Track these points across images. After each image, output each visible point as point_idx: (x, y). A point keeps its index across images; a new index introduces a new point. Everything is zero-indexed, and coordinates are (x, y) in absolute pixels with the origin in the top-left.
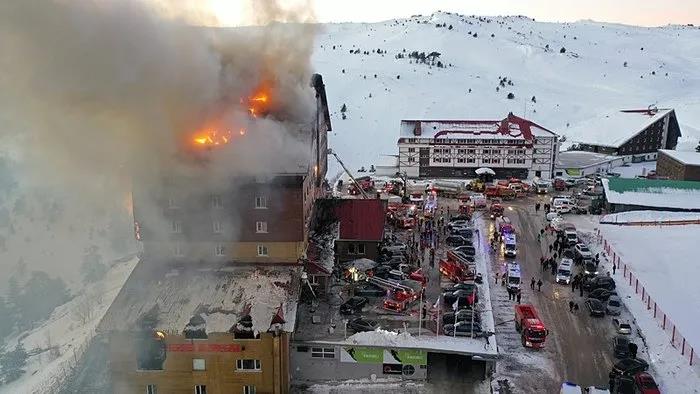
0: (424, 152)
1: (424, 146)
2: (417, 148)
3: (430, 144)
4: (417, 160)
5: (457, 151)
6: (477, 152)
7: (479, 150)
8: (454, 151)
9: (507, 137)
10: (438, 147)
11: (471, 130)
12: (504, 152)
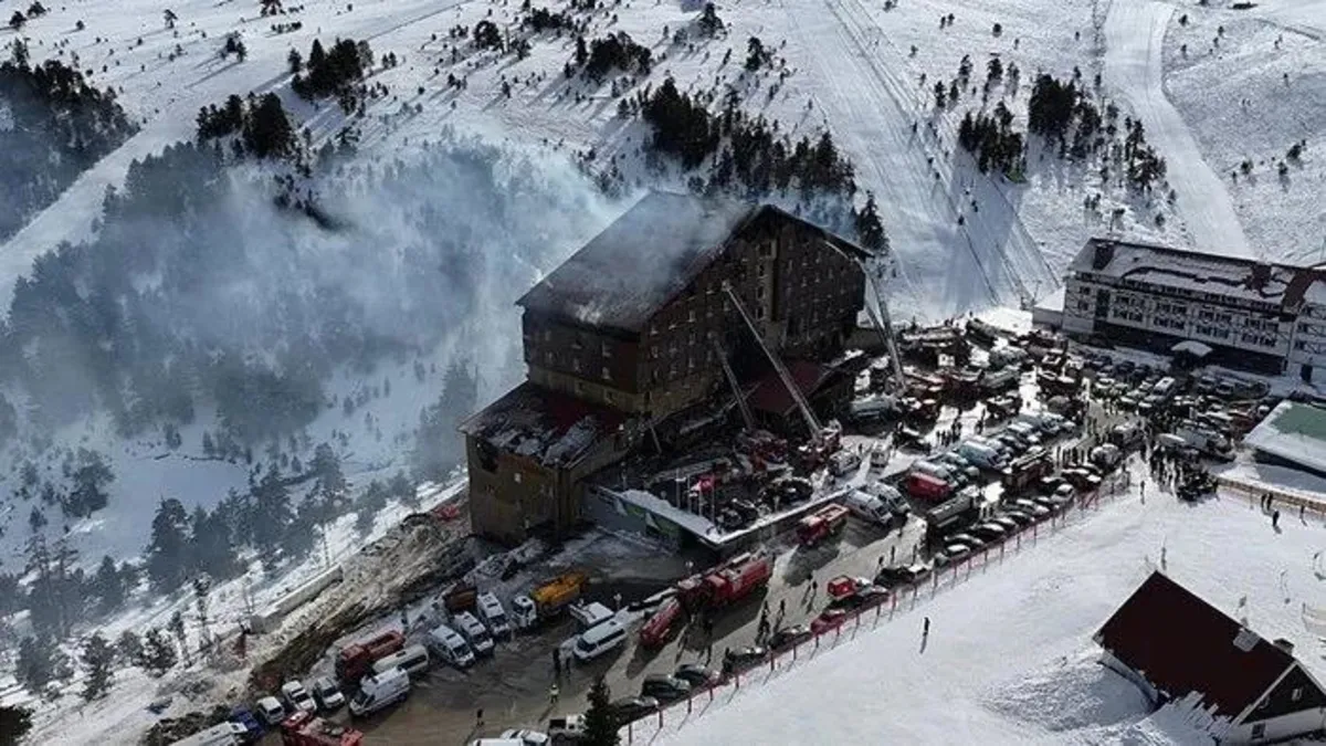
0: (1103, 297)
1: (1105, 288)
2: (1095, 288)
3: (1115, 286)
4: (1092, 308)
5: (1154, 305)
6: (1189, 312)
7: (1194, 309)
8: (1151, 303)
9: (1253, 295)
10: (1126, 293)
11: (1192, 271)
12: (1238, 319)
